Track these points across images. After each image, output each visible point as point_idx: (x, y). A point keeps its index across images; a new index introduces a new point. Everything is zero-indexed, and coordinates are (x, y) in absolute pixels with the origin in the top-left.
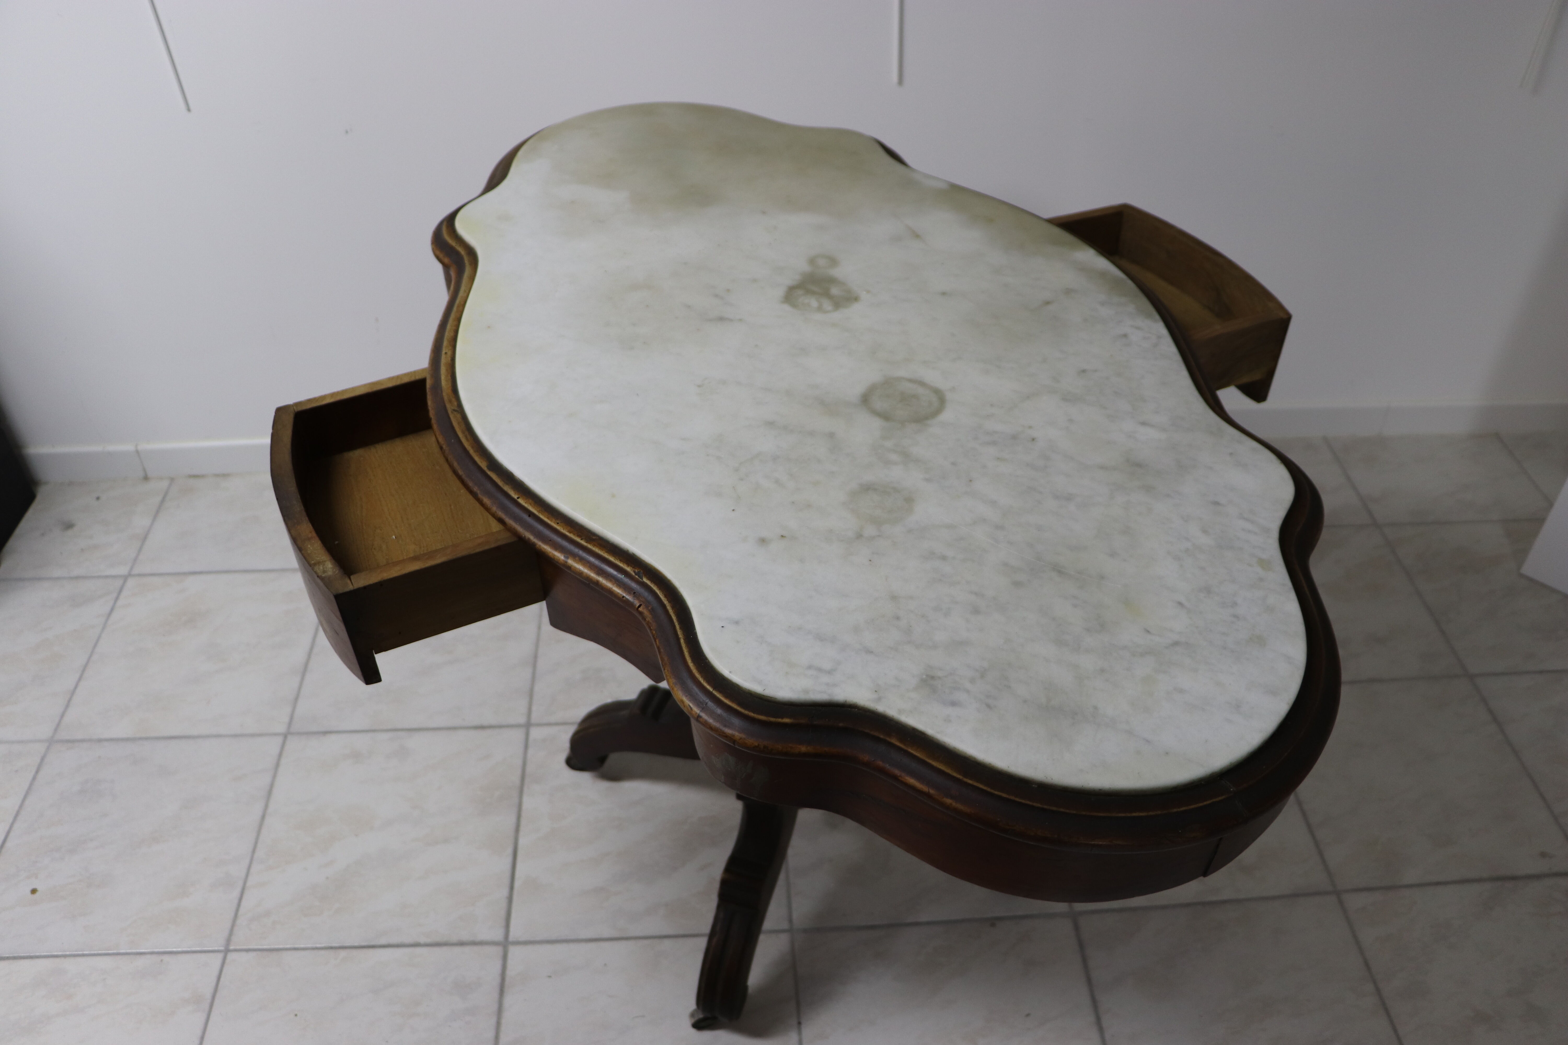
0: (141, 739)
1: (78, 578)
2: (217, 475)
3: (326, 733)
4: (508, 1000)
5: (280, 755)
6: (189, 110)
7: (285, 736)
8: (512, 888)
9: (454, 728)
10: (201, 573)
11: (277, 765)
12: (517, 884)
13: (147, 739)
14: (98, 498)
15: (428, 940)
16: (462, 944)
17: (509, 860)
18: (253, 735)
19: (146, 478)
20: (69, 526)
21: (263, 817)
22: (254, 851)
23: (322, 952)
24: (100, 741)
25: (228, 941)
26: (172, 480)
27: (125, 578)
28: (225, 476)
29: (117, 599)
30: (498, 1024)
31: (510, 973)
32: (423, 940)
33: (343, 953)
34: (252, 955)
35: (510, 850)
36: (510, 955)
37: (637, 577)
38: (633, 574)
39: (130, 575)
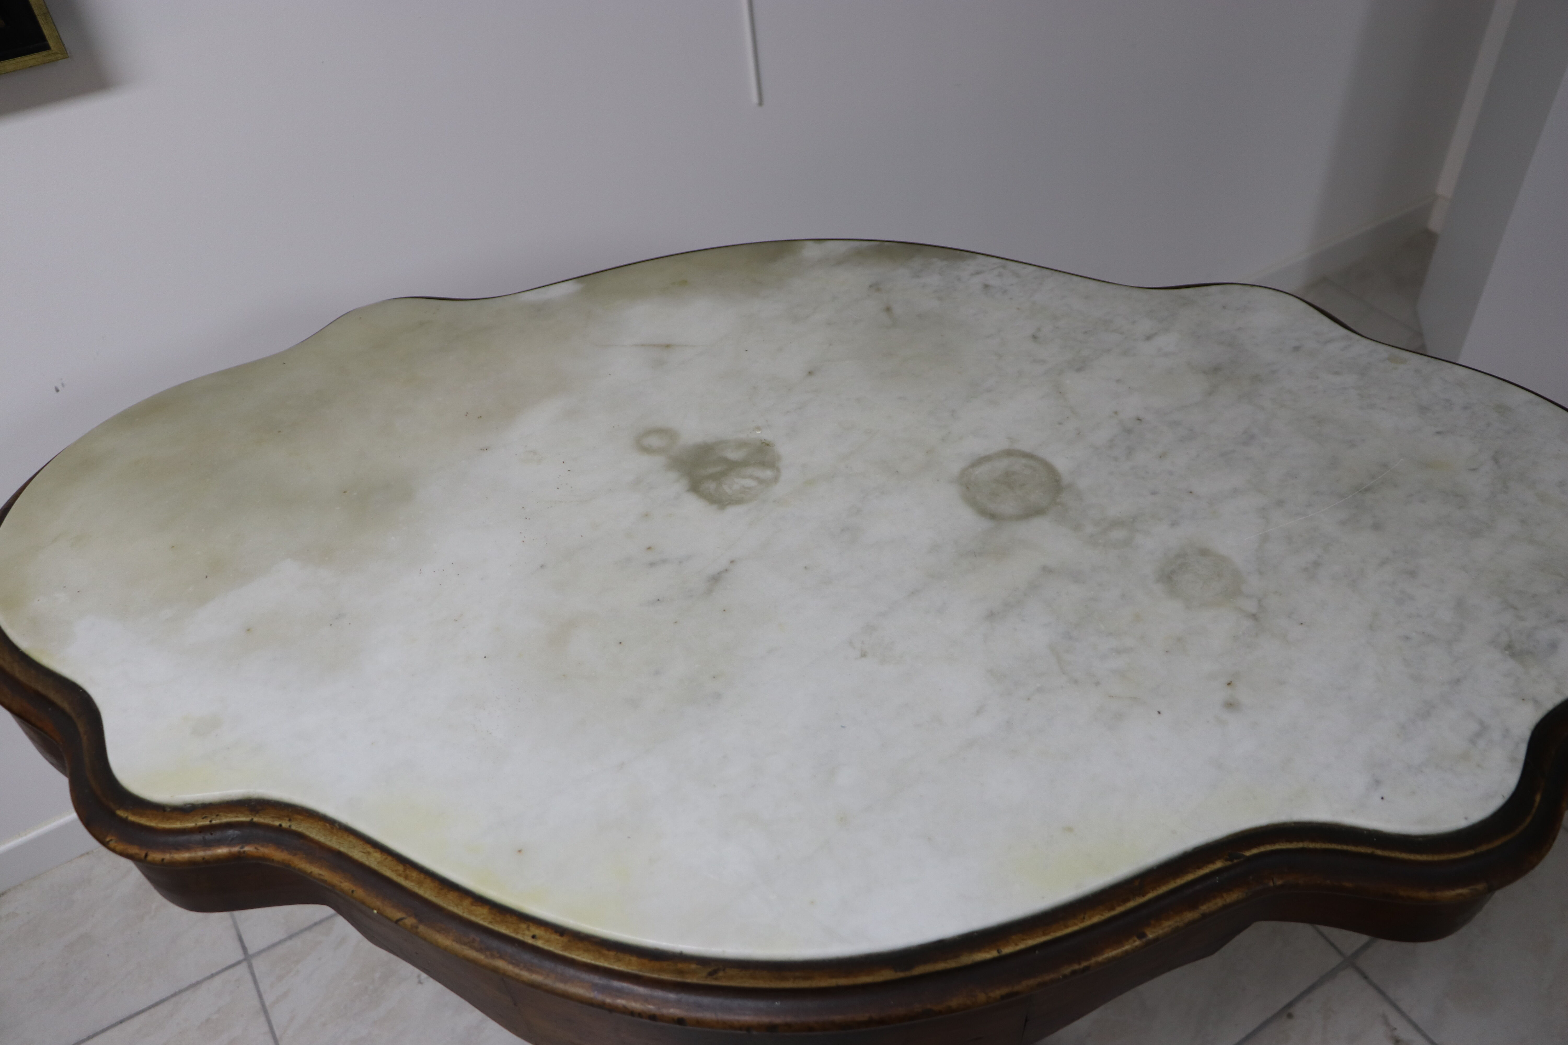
37: (1235, 861)
38: (1229, 863)
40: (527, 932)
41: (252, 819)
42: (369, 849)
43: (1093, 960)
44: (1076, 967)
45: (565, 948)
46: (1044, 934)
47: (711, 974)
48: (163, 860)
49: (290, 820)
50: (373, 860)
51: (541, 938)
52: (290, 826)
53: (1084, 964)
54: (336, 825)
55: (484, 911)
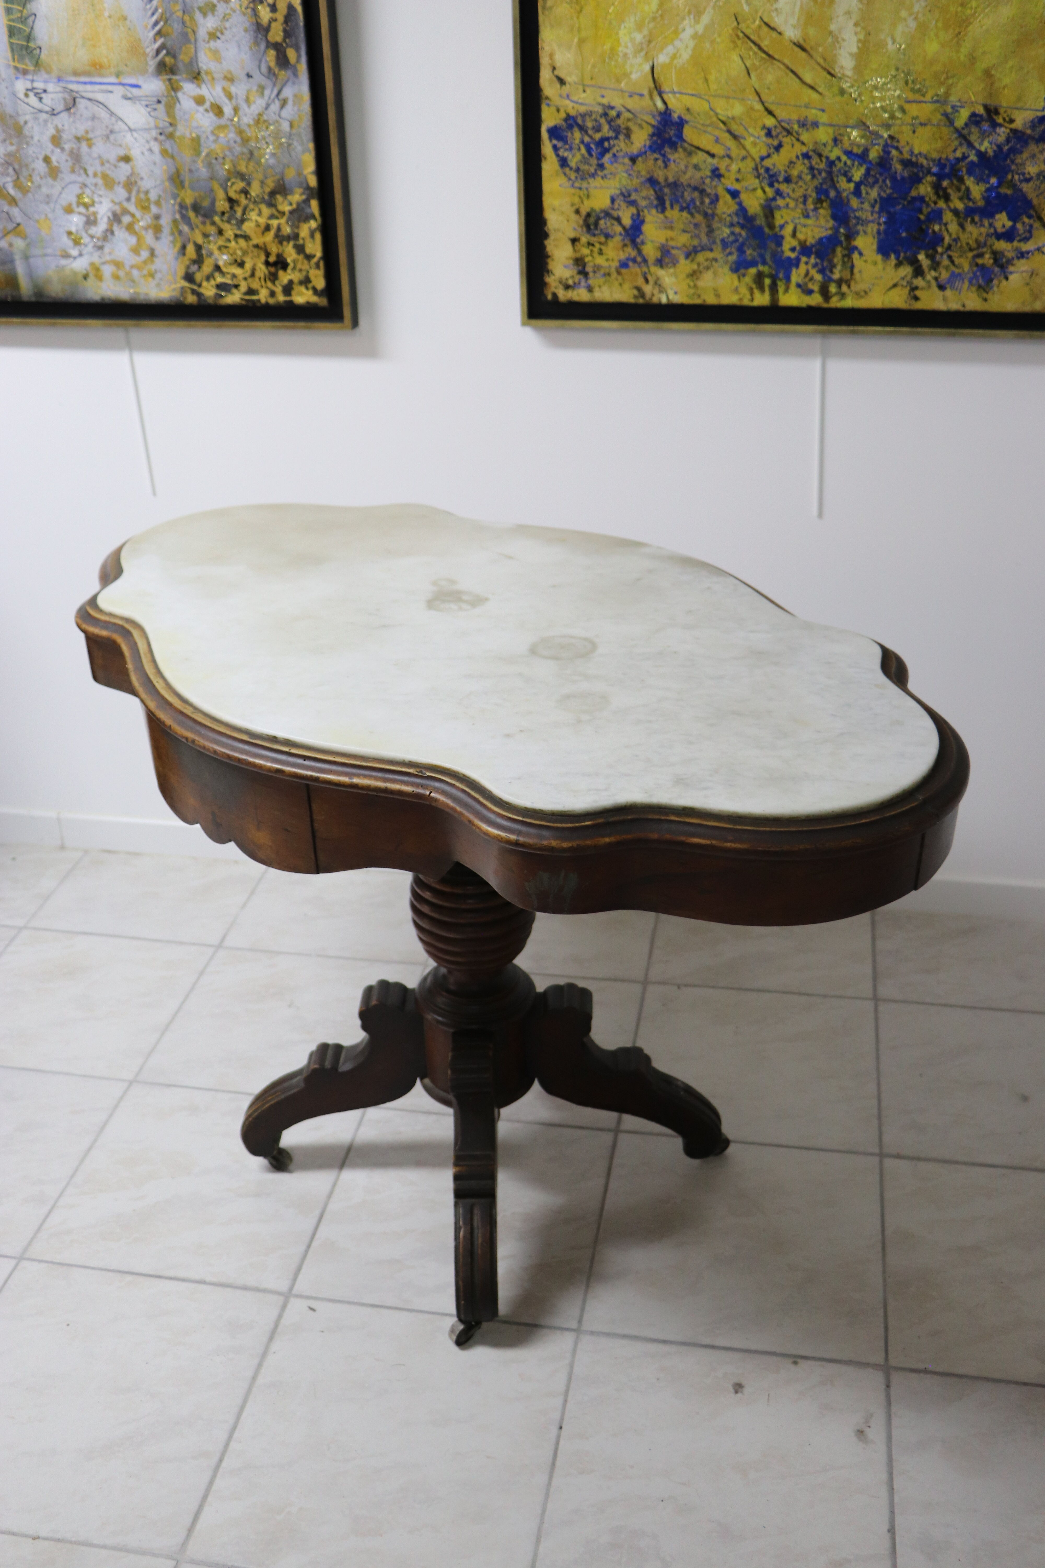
2: (129, 853)
3: (169, 1086)
4: (275, 1346)
5: (121, 1098)
6: (154, 493)
7: (131, 1083)
8: (309, 1246)
10: (91, 934)
11: (116, 1106)
12: (315, 1243)
14: (14, 859)
15: (214, 1280)
16: (245, 1288)
17: (314, 1221)
18: (101, 1078)
19: (62, 847)
21: (89, 1149)
22: (72, 1177)
23: (111, 1274)
25: (26, 1249)
26: (86, 852)
27: (20, 929)
28: (136, 854)
29: (7, 946)
30: (260, 1365)
31: (283, 1321)
32: (208, 1278)
33: (129, 1278)
34: (45, 1265)
35: (317, 1213)
36: (289, 1306)
39: (25, 927)
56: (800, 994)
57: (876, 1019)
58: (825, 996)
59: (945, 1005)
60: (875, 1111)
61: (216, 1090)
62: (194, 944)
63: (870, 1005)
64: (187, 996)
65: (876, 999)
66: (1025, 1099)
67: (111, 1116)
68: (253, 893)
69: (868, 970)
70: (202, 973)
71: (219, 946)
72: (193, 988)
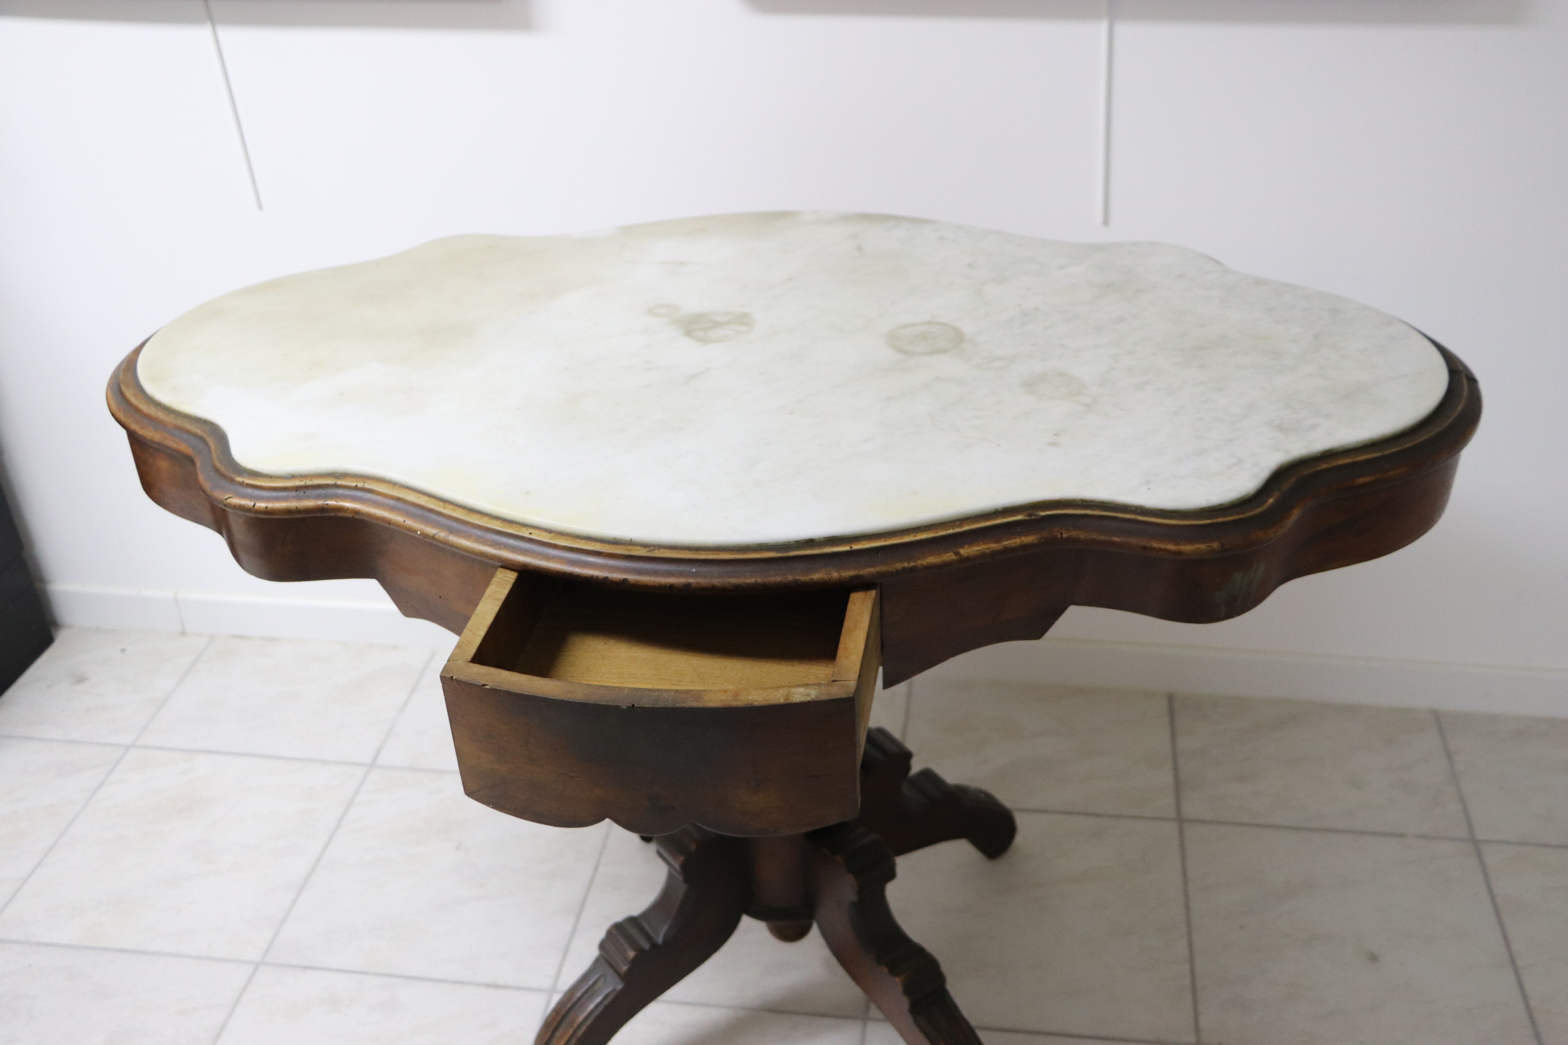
0: (86, 948)
1: (73, 742)
2: (264, 639)
5: (245, 988)
7: (257, 965)
9: (462, 983)
10: (215, 752)
11: (238, 1001)
13: (94, 948)
14: (123, 651)
18: (219, 960)
19: (183, 633)
20: (81, 679)
24: (38, 944)
26: (212, 638)
27: (128, 748)
28: (273, 641)
29: (110, 772)
37: (1033, 517)
38: (1027, 518)
39: (134, 745)
40: (526, 531)
41: (336, 482)
42: (419, 495)
43: (919, 562)
44: (906, 565)
45: (551, 538)
46: (884, 541)
47: (649, 551)
48: (267, 508)
49: (364, 483)
50: (423, 501)
51: (535, 534)
52: (363, 486)
53: (912, 564)
54: (398, 485)
55: (498, 522)
56: (1087, 814)
57: (1182, 846)
58: (1117, 817)
59: (1267, 826)
60: (1187, 982)
61: (365, 973)
62: (342, 763)
63: (1172, 828)
64: (331, 837)
65: (1181, 820)
66: (1373, 958)
67: (230, 1016)
68: (414, 690)
69: (1166, 777)
70: (349, 805)
71: (372, 765)
72: (338, 826)
